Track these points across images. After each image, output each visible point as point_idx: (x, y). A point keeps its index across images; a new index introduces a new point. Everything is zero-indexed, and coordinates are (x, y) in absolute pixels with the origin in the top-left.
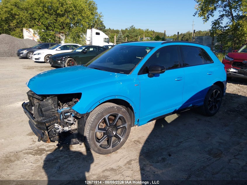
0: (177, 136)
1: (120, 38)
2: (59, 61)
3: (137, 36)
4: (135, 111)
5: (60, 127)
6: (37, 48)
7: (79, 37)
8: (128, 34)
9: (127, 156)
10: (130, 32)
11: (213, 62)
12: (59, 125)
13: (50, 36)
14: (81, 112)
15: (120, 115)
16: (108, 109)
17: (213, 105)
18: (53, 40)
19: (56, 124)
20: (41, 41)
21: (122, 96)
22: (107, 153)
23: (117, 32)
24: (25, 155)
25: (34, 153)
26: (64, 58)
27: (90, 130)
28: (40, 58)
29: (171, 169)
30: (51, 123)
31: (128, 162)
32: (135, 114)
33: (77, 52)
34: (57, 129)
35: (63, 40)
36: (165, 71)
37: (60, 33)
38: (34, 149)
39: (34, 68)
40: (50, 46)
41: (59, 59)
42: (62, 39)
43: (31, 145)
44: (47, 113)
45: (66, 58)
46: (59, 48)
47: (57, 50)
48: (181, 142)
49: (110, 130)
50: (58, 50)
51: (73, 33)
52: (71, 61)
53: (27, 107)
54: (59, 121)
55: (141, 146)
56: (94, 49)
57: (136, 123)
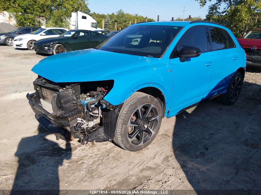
0: (206, 128)
1: (108, 24)
2: (46, 48)
3: (125, 22)
4: (166, 101)
5: (85, 121)
6: (17, 33)
7: (62, 21)
8: (116, 19)
9: (161, 152)
10: (118, 17)
11: (236, 47)
12: (83, 120)
13: (29, 20)
14: (114, 103)
15: (152, 106)
16: (141, 99)
17: (234, 93)
18: (33, 24)
19: (78, 119)
20: (18, 26)
21: (155, 84)
22: (138, 150)
23: (103, 16)
24: (40, 157)
25: (50, 154)
26: (52, 43)
27: (122, 125)
28: (22, 44)
29: (214, 164)
30: (73, 118)
31: (164, 159)
32: (166, 105)
33: (66, 37)
34: (82, 124)
35: (44, 25)
36: (200, 54)
37: (40, 16)
38: (49, 149)
39: (17, 56)
40: (32, 31)
41: (46, 45)
42: (43, 23)
43: (43, 144)
44: (67, 105)
45: (54, 43)
46: (44, 33)
47: (41, 35)
48: (212, 134)
49: (141, 124)
50: (43, 35)
51: (55, 17)
52: (59, 48)
53: (33, 99)
54: (82, 114)
55: (171, 140)
56: (86, 33)
57: (166, 114)
